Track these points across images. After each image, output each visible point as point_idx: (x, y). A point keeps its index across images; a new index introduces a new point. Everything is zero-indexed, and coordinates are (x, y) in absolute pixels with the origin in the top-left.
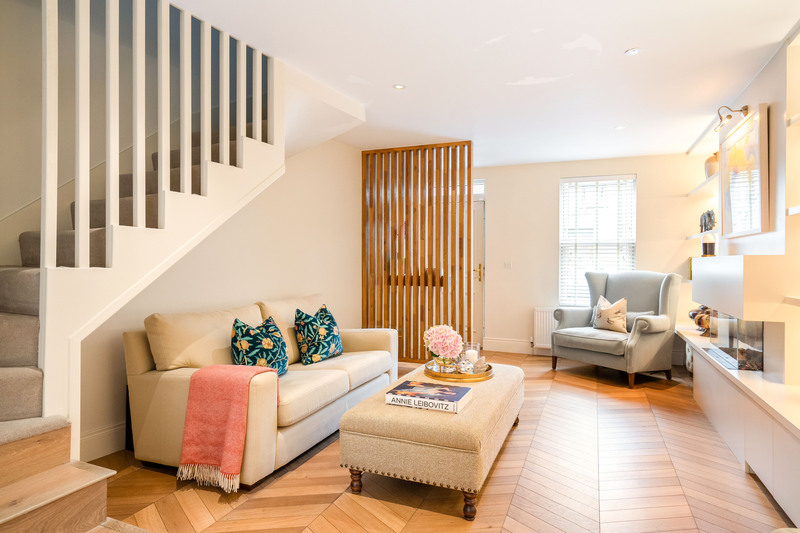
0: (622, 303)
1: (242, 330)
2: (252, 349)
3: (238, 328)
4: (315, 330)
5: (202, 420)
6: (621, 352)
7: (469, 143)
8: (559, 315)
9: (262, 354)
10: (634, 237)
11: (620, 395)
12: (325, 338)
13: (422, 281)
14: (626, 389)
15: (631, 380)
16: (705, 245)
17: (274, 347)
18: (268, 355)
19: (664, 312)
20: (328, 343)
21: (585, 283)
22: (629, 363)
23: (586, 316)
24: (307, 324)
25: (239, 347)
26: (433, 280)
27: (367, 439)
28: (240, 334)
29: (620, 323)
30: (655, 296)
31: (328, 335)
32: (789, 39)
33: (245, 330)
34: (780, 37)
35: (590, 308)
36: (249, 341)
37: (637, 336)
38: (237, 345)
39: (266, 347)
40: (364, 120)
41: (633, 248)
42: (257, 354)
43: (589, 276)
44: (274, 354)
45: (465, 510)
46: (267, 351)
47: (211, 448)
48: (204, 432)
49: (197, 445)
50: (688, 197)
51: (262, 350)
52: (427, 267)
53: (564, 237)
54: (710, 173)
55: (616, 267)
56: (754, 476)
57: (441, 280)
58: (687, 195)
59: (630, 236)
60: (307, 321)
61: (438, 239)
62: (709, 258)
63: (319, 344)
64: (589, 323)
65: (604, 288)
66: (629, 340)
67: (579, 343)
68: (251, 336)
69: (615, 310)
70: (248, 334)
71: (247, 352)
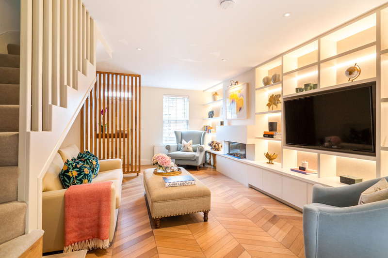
0: (191, 142)
1: (72, 166)
2: (79, 175)
3: (70, 164)
4: (91, 163)
5: (78, 217)
6: (195, 159)
7: (139, 76)
8: (168, 148)
9: (85, 177)
11: (198, 173)
12: (96, 166)
13: (116, 136)
14: (196, 171)
15: (198, 168)
16: (221, 122)
17: (89, 172)
18: (88, 177)
19: (203, 144)
20: (97, 168)
21: (174, 136)
22: (197, 162)
23: (176, 147)
24: (86, 160)
25: (71, 176)
26: (121, 135)
28: (71, 168)
29: (191, 149)
31: (97, 164)
32: (256, 67)
33: (74, 165)
34: (254, 66)
35: (176, 144)
36: (77, 171)
37: (199, 152)
38: (70, 174)
39: (86, 173)
40: (111, 58)
41: (187, 122)
42: (82, 178)
43: (176, 133)
46: (87, 175)
47: (86, 230)
48: (81, 223)
49: (76, 231)
50: (204, 105)
51: (85, 175)
52: (118, 129)
53: (165, 118)
54: (215, 99)
55: (183, 129)
57: (126, 135)
58: (203, 105)
59: (187, 118)
60: (86, 158)
61: (124, 117)
62: (222, 126)
63: (93, 169)
64: (178, 150)
65: (181, 137)
66: (197, 154)
67: (179, 157)
68: (78, 168)
69: (189, 144)
70: (76, 167)
71: (76, 177)
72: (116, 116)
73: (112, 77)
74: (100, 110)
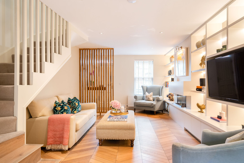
0: (152, 93)
1: (58, 104)
2: (61, 110)
3: (57, 103)
4: (75, 104)
5: (54, 131)
6: (152, 106)
7: (113, 49)
8: (136, 97)
9: (65, 111)
10: (153, 76)
11: (153, 117)
12: (78, 106)
13: (99, 89)
14: (154, 115)
15: (155, 113)
16: (172, 79)
17: (68, 109)
18: (66, 111)
19: (161, 95)
20: (79, 107)
21: (141, 88)
22: (154, 109)
23: (142, 97)
24: (72, 102)
25: (57, 110)
26: (102, 88)
27: (105, 130)
28: (58, 105)
29: (151, 99)
30: (159, 92)
31: (79, 105)
32: (192, 34)
33: (59, 104)
34: (190, 33)
35: (143, 95)
36: (61, 107)
37: (156, 102)
38: (57, 109)
39: (66, 109)
40: (88, 41)
41: (152, 79)
42: (63, 111)
43: (142, 87)
44: (68, 111)
45: (131, 144)
46: (66, 110)
47: (57, 139)
48: (55, 134)
49: (52, 138)
50: (166, 66)
51: (65, 110)
52: (100, 84)
53: (136, 76)
54: (171, 61)
55: (149, 84)
56: (186, 130)
57: (105, 88)
58: (165, 66)
59: (152, 76)
60: (72, 101)
61: (104, 76)
62: (173, 82)
63: (76, 108)
64: (143, 99)
65: (146, 90)
66: (154, 103)
67: (142, 104)
68: (61, 106)
69: (150, 95)
70: (60, 105)
71: (60, 111)
72: (99, 76)
73: (97, 51)
74: (90, 73)
